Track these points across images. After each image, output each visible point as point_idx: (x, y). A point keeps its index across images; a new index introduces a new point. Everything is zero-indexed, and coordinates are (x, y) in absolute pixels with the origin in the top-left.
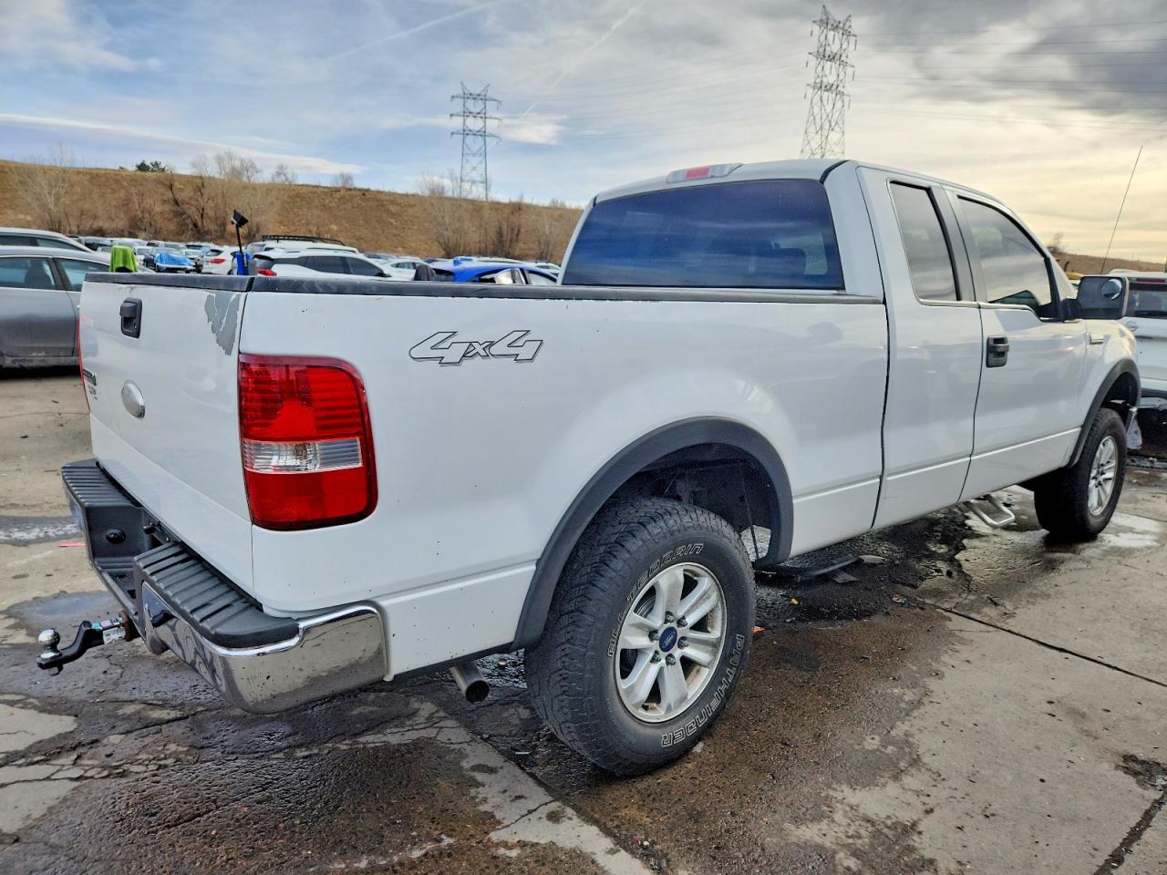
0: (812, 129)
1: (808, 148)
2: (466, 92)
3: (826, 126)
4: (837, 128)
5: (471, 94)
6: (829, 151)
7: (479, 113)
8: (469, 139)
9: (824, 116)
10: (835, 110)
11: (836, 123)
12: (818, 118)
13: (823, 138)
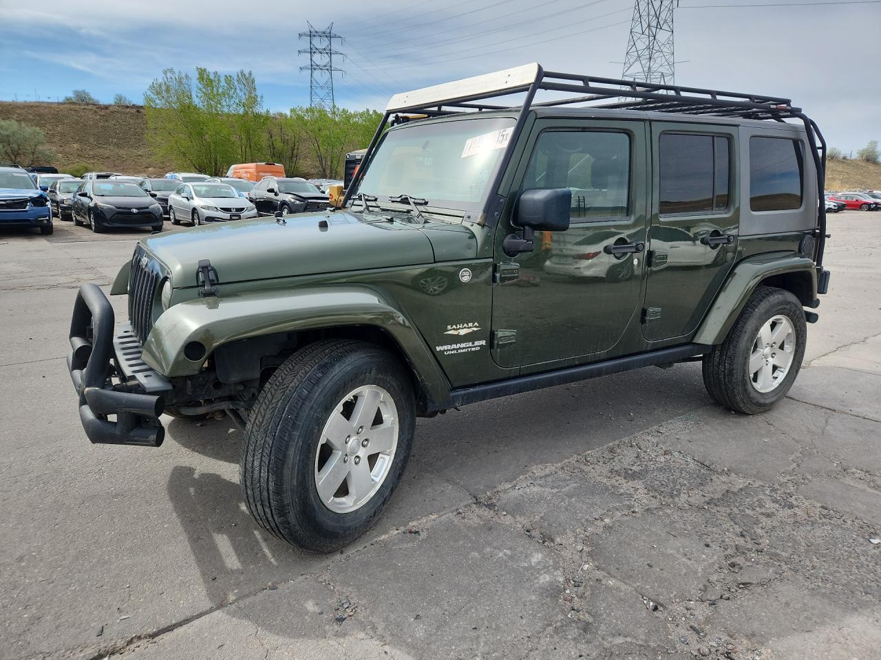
0: (638, 29)
1: (634, 48)
2: (312, 30)
3: (654, 23)
4: (665, 27)
5: (316, 32)
6: (658, 51)
7: (325, 49)
8: (317, 73)
9: (652, 12)
10: (663, 7)
11: (665, 21)
12: (645, 17)
13: (652, 38)
